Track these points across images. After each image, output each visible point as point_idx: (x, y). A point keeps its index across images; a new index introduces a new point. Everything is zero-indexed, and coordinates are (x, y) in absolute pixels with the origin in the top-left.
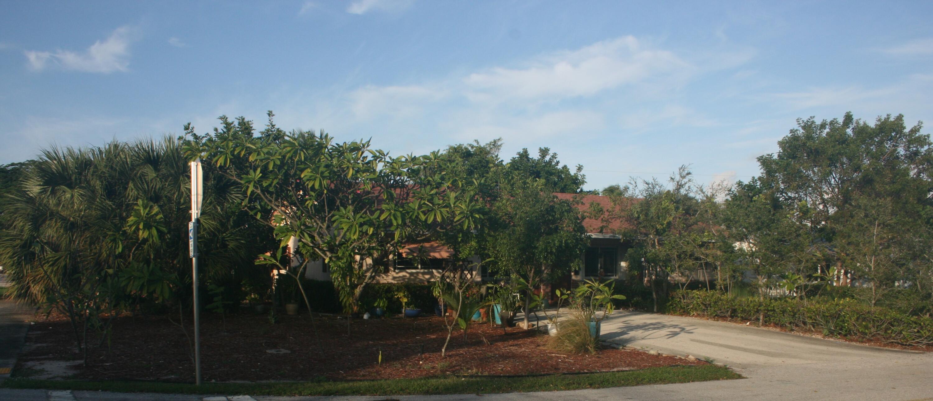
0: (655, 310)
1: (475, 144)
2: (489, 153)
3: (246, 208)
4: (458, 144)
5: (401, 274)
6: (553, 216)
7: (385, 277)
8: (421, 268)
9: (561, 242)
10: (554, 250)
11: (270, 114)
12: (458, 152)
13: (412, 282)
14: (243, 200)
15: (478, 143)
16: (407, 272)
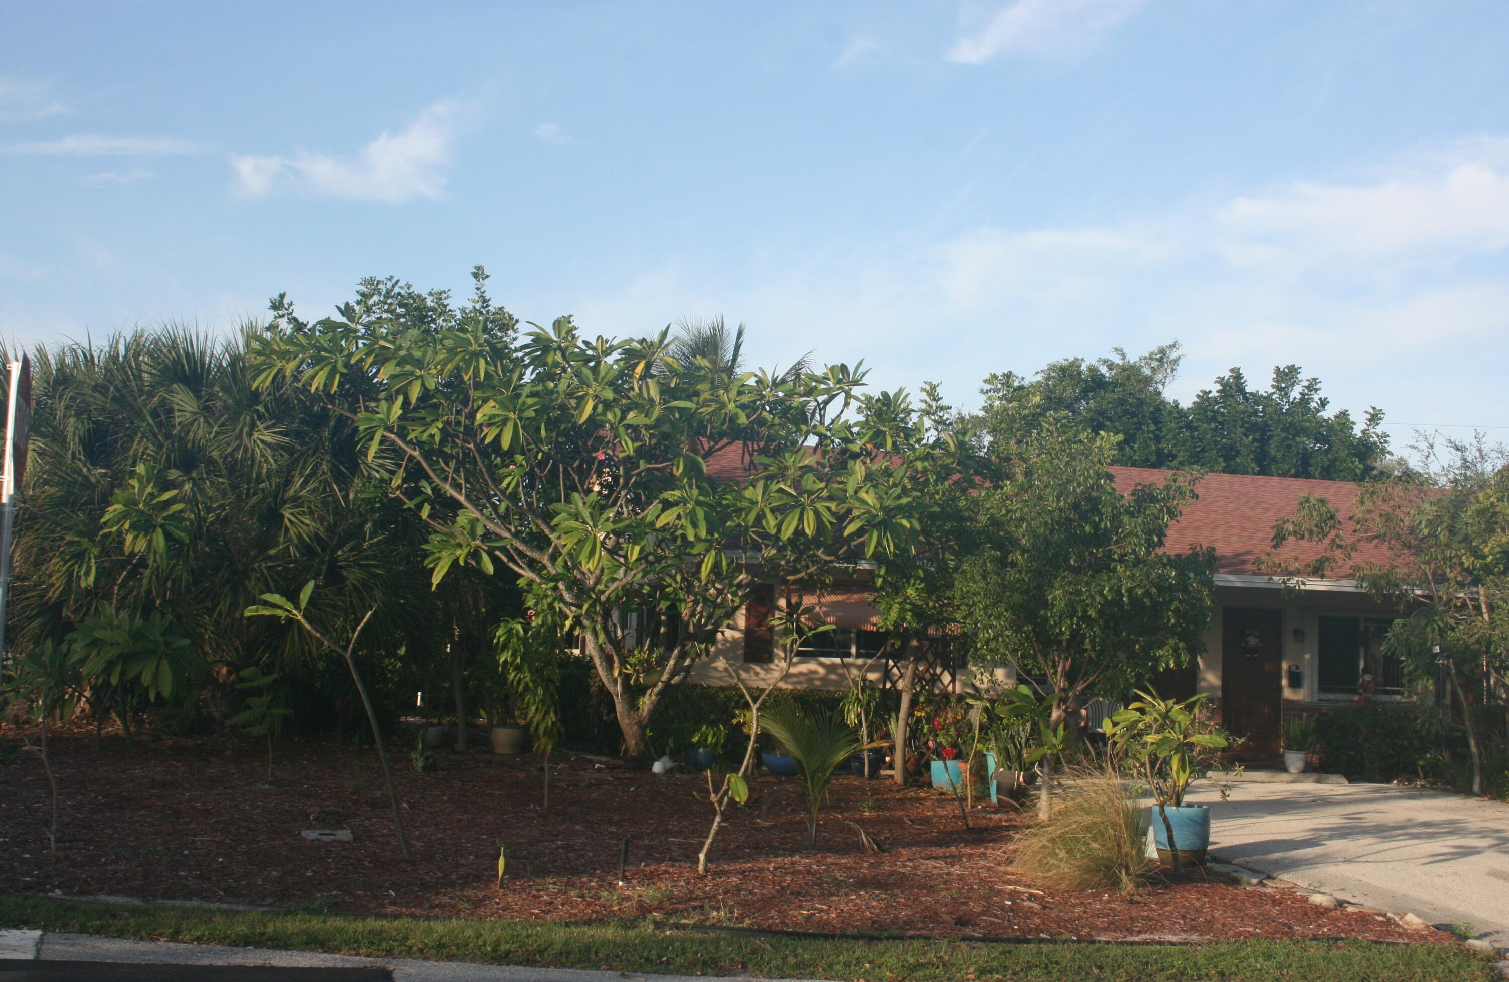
0: (1476, 788)
1: (1117, 360)
2: (1148, 380)
3: (398, 493)
4: (1071, 359)
5: (803, 668)
6: (1096, 526)
7: (762, 673)
8: (858, 656)
9: (1118, 593)
10: (1092, 613)
11: (479, 274)
12: (1071, 376)
13: (832, 689)
14: (393, 473)
15: (1123, 356)
16: (822, 664)
